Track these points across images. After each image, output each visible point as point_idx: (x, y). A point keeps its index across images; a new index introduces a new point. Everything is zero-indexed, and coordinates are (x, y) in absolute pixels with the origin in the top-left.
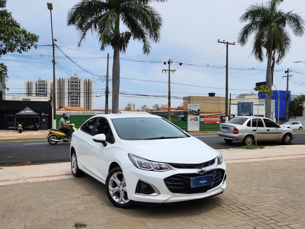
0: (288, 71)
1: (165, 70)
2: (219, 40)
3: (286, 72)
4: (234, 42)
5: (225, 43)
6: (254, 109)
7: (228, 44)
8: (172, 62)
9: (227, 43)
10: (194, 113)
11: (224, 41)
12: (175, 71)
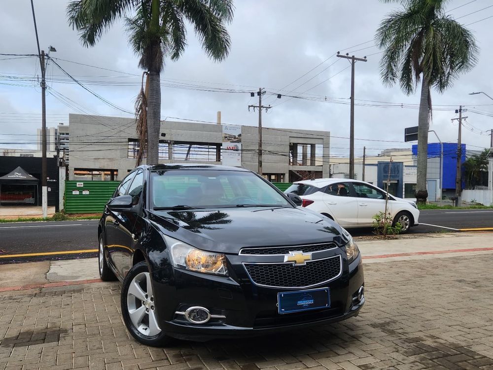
0: (460, 110)
1: (252, 106)
2: (339, 53)
3: (457, 112)
4: (365, 57)
5: (350, 58)
6: (404, 174)
8: (265, 92)
9: (353, 58)
11: (347, 54)
12: (270, 108)
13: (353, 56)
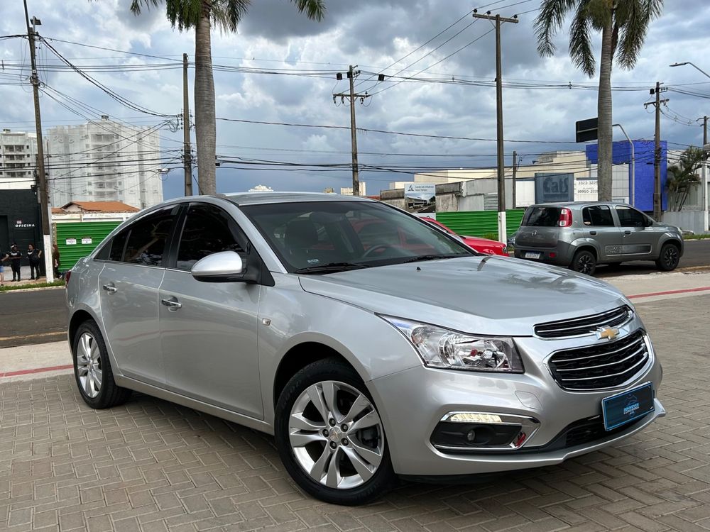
0: (658, 89)
1: (339, 95)
2: (475, 11)
3: (652, 92)
4: (516, 16)
5: (492, 18)
6: (576, 192)
7: (501, 22)
8: (359, 72)
9: (497, 18)
10: (422, 206)
11: (489, 13)
12: (367, 96)
13: (498, 16)
